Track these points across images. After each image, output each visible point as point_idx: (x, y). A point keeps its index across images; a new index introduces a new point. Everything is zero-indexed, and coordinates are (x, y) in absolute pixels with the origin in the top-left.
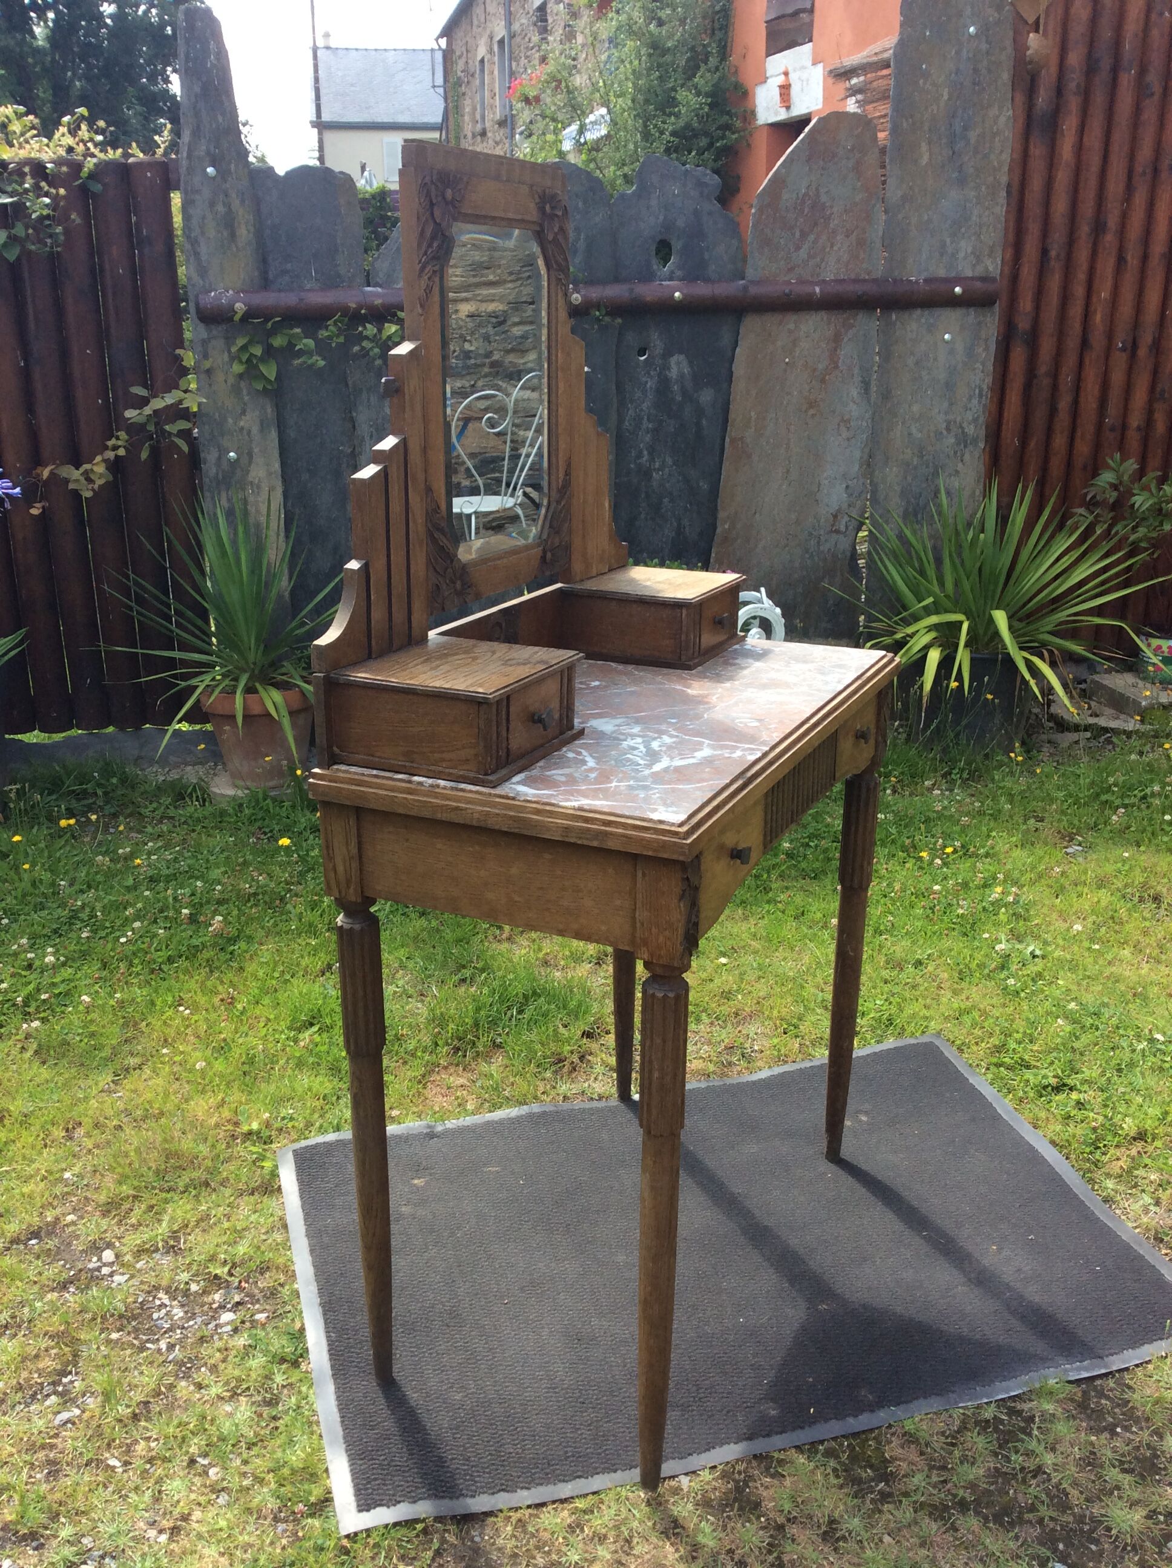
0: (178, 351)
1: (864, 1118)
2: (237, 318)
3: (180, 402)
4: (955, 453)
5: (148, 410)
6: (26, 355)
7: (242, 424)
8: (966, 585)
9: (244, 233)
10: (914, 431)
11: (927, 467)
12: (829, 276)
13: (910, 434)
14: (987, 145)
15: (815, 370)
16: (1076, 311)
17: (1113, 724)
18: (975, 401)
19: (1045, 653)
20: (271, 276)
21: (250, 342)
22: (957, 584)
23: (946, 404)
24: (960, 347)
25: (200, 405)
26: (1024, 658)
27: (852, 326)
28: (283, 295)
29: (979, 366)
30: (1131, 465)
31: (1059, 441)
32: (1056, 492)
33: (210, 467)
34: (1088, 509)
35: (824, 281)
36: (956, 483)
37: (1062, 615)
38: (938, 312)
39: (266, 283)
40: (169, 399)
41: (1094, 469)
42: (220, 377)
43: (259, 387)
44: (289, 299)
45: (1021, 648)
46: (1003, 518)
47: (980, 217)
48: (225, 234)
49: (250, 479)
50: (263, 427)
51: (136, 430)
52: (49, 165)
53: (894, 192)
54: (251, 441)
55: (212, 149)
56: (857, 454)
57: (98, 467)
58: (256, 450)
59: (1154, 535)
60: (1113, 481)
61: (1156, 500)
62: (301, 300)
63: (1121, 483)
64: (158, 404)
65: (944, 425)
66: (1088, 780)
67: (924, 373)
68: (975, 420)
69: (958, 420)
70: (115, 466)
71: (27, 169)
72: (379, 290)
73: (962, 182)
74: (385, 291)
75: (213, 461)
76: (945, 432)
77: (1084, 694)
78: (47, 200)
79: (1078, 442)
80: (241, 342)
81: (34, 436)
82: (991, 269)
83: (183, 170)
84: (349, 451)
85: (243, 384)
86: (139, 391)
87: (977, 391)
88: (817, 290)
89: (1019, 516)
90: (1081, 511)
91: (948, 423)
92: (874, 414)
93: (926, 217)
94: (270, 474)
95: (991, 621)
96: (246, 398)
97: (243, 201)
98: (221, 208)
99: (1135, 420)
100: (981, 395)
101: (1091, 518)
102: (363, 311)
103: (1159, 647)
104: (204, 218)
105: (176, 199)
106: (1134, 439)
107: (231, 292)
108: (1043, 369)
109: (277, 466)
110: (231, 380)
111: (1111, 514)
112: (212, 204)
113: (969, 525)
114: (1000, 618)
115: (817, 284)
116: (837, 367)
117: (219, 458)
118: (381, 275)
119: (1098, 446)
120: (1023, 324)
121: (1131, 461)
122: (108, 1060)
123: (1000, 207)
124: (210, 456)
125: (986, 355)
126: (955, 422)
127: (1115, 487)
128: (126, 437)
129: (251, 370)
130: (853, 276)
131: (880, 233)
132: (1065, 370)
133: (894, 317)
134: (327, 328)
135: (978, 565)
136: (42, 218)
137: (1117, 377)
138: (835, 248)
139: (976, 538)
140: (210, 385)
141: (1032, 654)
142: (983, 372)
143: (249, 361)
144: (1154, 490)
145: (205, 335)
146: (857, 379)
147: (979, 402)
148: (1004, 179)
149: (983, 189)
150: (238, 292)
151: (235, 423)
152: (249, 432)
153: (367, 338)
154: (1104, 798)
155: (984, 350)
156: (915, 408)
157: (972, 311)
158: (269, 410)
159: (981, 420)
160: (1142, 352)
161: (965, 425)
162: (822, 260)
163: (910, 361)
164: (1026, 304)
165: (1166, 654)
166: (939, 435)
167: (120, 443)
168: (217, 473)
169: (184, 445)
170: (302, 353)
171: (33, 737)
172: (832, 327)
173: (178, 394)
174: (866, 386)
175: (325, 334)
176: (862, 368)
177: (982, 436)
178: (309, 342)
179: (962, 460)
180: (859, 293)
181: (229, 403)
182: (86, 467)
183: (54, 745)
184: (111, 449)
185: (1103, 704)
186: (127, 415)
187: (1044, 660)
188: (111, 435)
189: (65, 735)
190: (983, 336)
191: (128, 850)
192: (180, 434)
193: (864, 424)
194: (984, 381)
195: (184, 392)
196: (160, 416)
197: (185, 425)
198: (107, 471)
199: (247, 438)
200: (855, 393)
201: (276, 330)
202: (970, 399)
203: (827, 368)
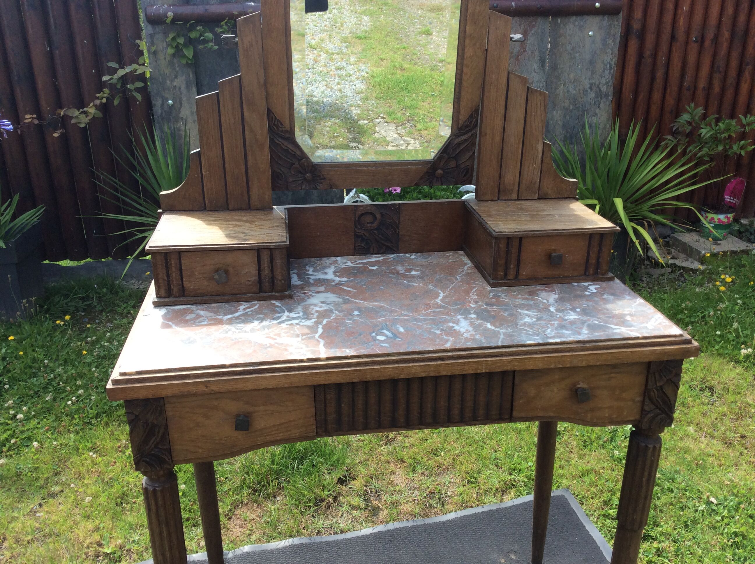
0: (137, 41)
1: (513, 557)
2: (168, 21)
3: (136, 71)
4: (595, 103)
5: (116, 77)
6: (50, 43)
7: (175, 84)
8: (599, 183)
10: (571, 89)
11: (579, 111)
13: (568, 91)
15: (512, 52)
16: (668, 18)
17: (685, 264)
18: (607, 72)
19: (646, 223)
21: (178, 35)
22: (593, 180)
23: (590, 73)
24: (598, 39)
25: (150, 72)
26: (632, 227)
27: (534, 26)
28: (196, 7)
29: (609, 51)
30: (700, 111)
31: (657, 96)
32: (654, 127)
33: (157, 110)
34: (673, 136)
36: (594, 120)
37: (656, 200)
38: (586, 17)
39: (187, 1)
40: (128, 70)
41: (677, 114)
42: (161, 56)
43: (184, 62)
44: (198, 10)
45: (631, 220)
46: (622, 142)
49: (181, 115)
50: (188, 85)
51: (112, 87)
54: (181, 94)
57: (91, 110)
58: (184, 99)
59: (713, 153)
60: (689, 120)
61: (714, 132)
62: (206, 10)
63: (694, 120)
64: (121, 72)
65: (589, 86)
66: (669, 305)
67: (577, 55)
68: (607, 83)
69: (597, 83)
70: (104, 108)
72: (253, 4)
74: (256, 4)
75: (159, 105)
76: (589, 91)
77: (667, 244)
79: (667, 96)
80: (171, 36)
81: (57, 91)
85: (175, 61)
86: (113, 65)
87: (608, 66)
88: (513, 4)
89: (631, 142)
90: (670, 137)
91: (591, 84)
92: (547, 79)
94: (192, 113)
95: (613, 204)
96: (177, 69)
99: (702, 84)
100: (610, 68)
101: (675, 142)
103: (713, 219)
106: (700, 94)
107: (166, 6)
108: (647, 53)
110: (168, 58)
111: (687, 140)
113: (603, 145)
114: (619, 203)
116: (525, 51)
117: (163, 104)
119: (679, 99)
120: (636, 26)
121: (701, 108)
122: (42, 487)
124: (157, 103)
125: (614, 44)
126: (595, 84)
127: (689, 123)
128: (108, 92)
129: (178, 52)
132: (660, 54)
133: (559, 21)
134: (221, 27)
135: (607, 170)
137: (692, 58)
139: (606, 153)
140: (156, 61)
141: (637, 224)
142: (612, 55)
143: (177, 47)
144: (713, 125)
145: (152, 32)
146: (537, 58)
147: (610, 73)
150: (170, 6)
151: (171, 83)
152: (180, 88)
154: (679, 316)
155: (613, 41)
156: (572, 76)
157: (606, 17)
158: (191, 76)
159: (610, 83)
160: (707, 43)
161: (601, 86)
163: (569, 47)
164: (638, 14)
165: (717, 223)
166: (585, 91)
167: (105, 95)
168: (162, 113)
169: (139, 97)
170: (205, 41)
171: (65, 263)
172: (522, 27)
173: (134, 66)
174: (542, 62)
175: (219, 30)
176: (540, 51)
177: (611, 93)
178: (210, 35)
179: (599, 107)
180: (538, 6)
181: (167, 71)
182: (85, 109)
183: (77, 268)
184: (98, 98)
185: (679, 251)
186: (104, 79)
187: (644, 229)
188: (100, 90)
189: (83, 262)
190: (613, 33)
191: (94, 338)
192: (138, 90)
193: (541, 85)
194: (612, 60)
195: (140, 65)
196: (124, 79)
197: (141, 85)
198: (97, 112)
199: (179, 93)
200: (535, 66)
201: (192, 28)
202: (604, 71)
203: (519, 50)
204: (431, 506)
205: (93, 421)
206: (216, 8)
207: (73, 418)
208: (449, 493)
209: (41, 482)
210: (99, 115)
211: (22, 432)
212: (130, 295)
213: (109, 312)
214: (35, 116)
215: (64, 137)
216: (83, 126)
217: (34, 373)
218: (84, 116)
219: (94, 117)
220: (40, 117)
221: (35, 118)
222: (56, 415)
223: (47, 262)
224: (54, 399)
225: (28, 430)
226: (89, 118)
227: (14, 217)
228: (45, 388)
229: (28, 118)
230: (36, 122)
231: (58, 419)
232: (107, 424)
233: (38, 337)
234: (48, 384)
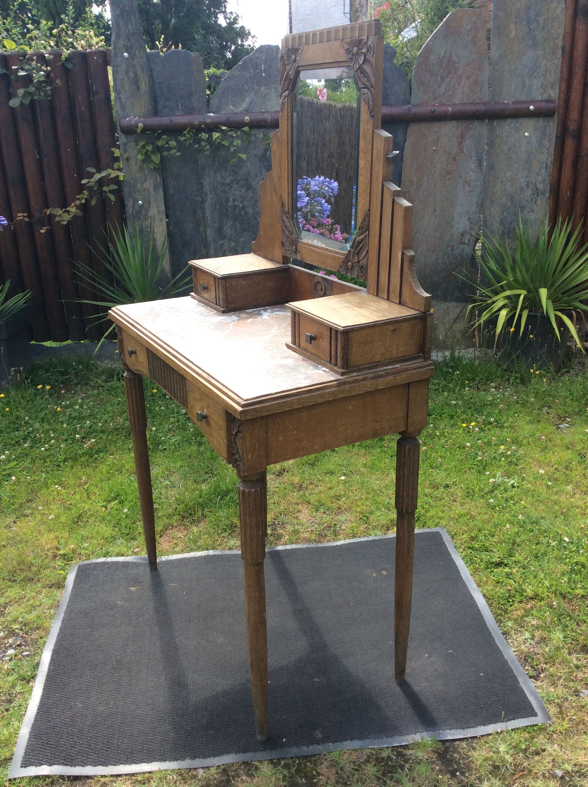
0: (113, 149)
1: (384, 573)
2: (139, 130)
3: (110, 175)
4: (532, 199)
5: (93, 180)
6: (39, 153)
7: (145, 186)
8: (526, 275)
9: (144, 86)
10: (508, 187)
11: (516, 207)
12: (457, 101)
13: (505, 189)
14: (550, 24)
15: (450, 154)
18: (543, 171)
19: (574, 314)
20: (159, 109)
21: (148, 143)
23: (526, 172)
24: (534, 140)
25: (124, 176)
26: (555, 314)
27: (471, 129)
28: (163, 118)
29: (545, 150)
32: (581, 222)
33: (129, 209)
35: (454, 105)
36: (532, 216)
38: (521, 120)
39: (156, 113)
40: (104, 174)
42: (133, 162)
43: (152, 166)
44: (164, 120)
47: (546, 66)
48: (134, 87)
49: (149, 214)
50: (156, 188)
51: (90, 189)
52: (46, 55)
53: (495, 53)
54: (150, 195)
55: (126, 44)
56: (475, 200)
58: (152, 200)
62: (172, 121)
64: (97, 176)
65: (526, 184)
67: (513, 155)
68: (543, 181)
69: (533, 181)
70: (84, 208)
71: (35, 58)
72: (212, 114)
73: (535, 46)
74: (215, 115)
75: (131, 205)
76: (526, 188)
78: (42, 73)
80: (141, 143)
81: (45, 193)
82: (552, 95)
83: (112, 55)
84: (201, 200)
85: (145, 166)
86: (92, 170)
87: (544, 165)
88: (450, 109)
91: (528, 183)
92: (485, 177)
93: (513, 67)
94: (159, 212)
95: (538, 294)
96: (146, 173)
97: (143, 71)
98: (131, 74)
100: (546, 167)
102: (203, 126)
104: (123, 79)
105: (110, 69)
107: (137, 118)
108: (584, 152)
109: (163, 208)
110: (139, 163)
112: (127, 72)
114: (543, 293)
115: (450, 106)
116: (462, 152)
117: (134, 205)
118: (214, 107)
120: (572, 126)
122: (17, 510)
123: (558, 60)
124: (129, 203)
125: (550, 144)
126: (531, 182)
128: (87, 194)
129: (147, 158)
130: (471, 101)
131: (487, 77)
133: (495, 123)
134: (184, 135)
136: (40, 83)
138: (461, 86)
140: (128, 166)
141: (562, 314)
142: (548, 154)
143: (146, 153)
145: (125, 141)
146: (474, 159)
147: (546, 171)
148: (560, 43)
149: (548, 49)
150: (141, 118)
151: (141, 186)
152: (149, 190)
153: (203, 140)
155: (548, 142)
156: (508, 175)
157: (541, 120)
158: (158, 179)
159: (547, 181)
161: (537, 184)
162: (454, 92)
163: (505, 148)
164: (574, 115)
166: (522, 189)
167: (85, 196)
168: (133, 212)
169: (112, 198)
170: (169, 149)
171: (49, 344)
172: (460, 130)
173: (110, 171)
174: (480, 163)
175: (182, 139)
176: (477, 153)
177: (548, 190)
178: (173, 143)
179: (536, 204)
180: (475, 110)
181: (138, 175)
182: (68, 209)
183: (59, 348)
184: (79, 199)
186: (84, 182)
188: (80, 192)
189: (64, 343)
190: (548, 134)
191: (68, 402)
192: (111, 192)
193: (479, 183)
194: (548, 159)
195: (114, 170)
196: (101, 182)
197: (115, 187)
198: (78, 211)
199: (147, 194)
200: (473, 166)
201: (159, 137)
202: (541, 168)
203: (457, 152)
204: (326, 536)
205: (61, 464)
206: (180, 119)
207: (45, 461)
208: (343, 528)
209: (16, 506)
210: (79, 213)
211: (5, 470)
212: (103, 372)
213: (83, 385)
214: (26, 214)
215: (50, 233)
216: (65, 223)
217: (17, 428)
218: (67, 214)
219: (75, 215)
220: (30, 216)
221: (25, 216)
222: (32, 459)
223: (33, 342)
224: (31, 447)
225: (9, 469)
226: (70, 216)
227: (6, 299)
228: (25, 439)
229: (20, 216)
230: (27, 220)
231: (33, 461)
232: (72, 467)
233: (22, 401)
234: (27, 436)
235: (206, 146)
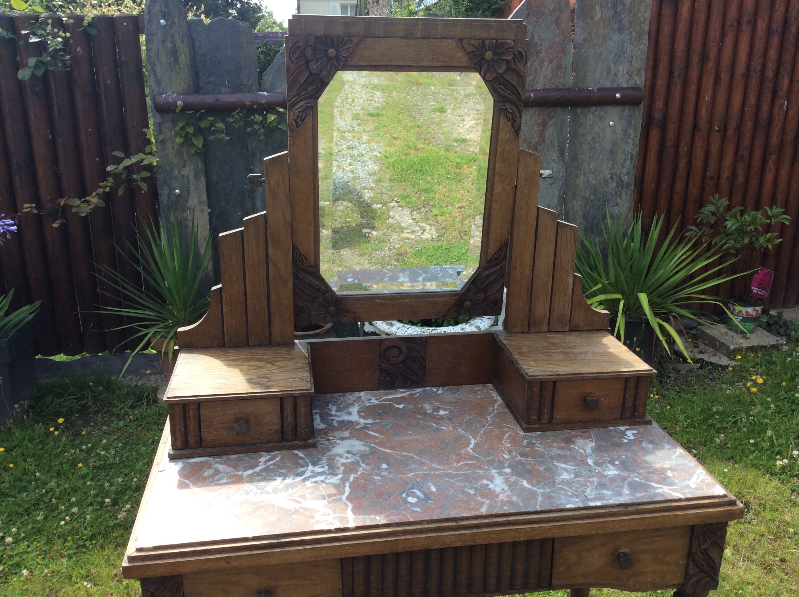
0: (144, 130)
2: (178, 110)
3: (142, 161)
4: (616, 193)
5: (121, 167)
6: (53, 131)
7: (183, 173)
8: (622, 277)
9: (184, 58)
10: (591, 180)
11: (599, 201)
12: (539, 87)
13: (588, 181)
14: (637, 8)
15: (531, 143)
16: (690, 108)
17: (713, 360)
18: (628, 162)
19: (671, 318)
20: (201, 85)
21: (188, 124)
22: (617, 275)
23: (610, 163)
24: (619, 130)
25: (157, 161)
26: (658, 323)
27: (553, 117)
28: (206, 96)
29: (630, 141)
30: (725, 201)
31: (679, 186)
32: (678, 220)
33: (164, 198)
34: (697, 227)
35: (536, 90)
36: (616, 210)
37: (683, 294)
38: (606, 108)
39: (197, 89)
40: (134, 159)
41: (701, 205)
42: (169, 145)
43: (193, 151)
44: (210, 99)
45: (656, 315)
46: (646, 232)
47: (632, 51)
48: (172, 59)
49: (188, 205)
50: (196, 176)
51: (116, 176)
52: (64, 19)
53: (579, 36)
54: (189, 183)
55: (163, 9)
56: (557, 193)
57: (94, 200)
58: (192, 188)
59: (739, 246)
60: (713, 210)
61: (740, 224)
62: (217, 100)
63: (718, 211)
64: (127, 162)
65: (610, 176)
66: (699, 409)
67: (597, 145)
68: (628, 173)
69: (618, 173)
70: (107, 197)
71: (50, 21)
72: (266, 93)
73: (621, 30)
74: (270, 94)
75: (166, 195)
76: (610, 181)
77: (695, 337)
78: (60, 40)
79: (691, 185)
80: (180, 125)
81: (58, 178)
82: (638, 83)
83: (146, 22)
85: (184, 150)
86: (119, 154)
87: (629, 156)
88: (532, 95)
89: (655, 233)
90: (694, 228)
91: (612, 174)
92: (567, 169)
93: (599, 51)
94: (200, 202)
95: (637, 299)
96: (186, 157)
97: (183, 40)
98: (169, 45)
99: (726, 174)
100: (632, 158)
101: (700, 233)
102: (255, 107)
103: (740, 311)
104: (158, 50)
105: (143, 38)
106: (724, 184)
107: (175, 95)
108: (670, 143)
109: (204, 197)
110: (177, 147)
111: (712, 231)
112: (163, 42)
113: (625, 235)
114: (643, 298)
115: (532, 91)
116: (544, 141)
117: (169, 194)
118: (267, 85)
119: (702, 189)
120: (658, 116)
121: (725, 199)
123: (644, 45)
124: (164, 192)
125: (635, 134)
126: (616, 174)
127: (713, 213)
128: (113, 181)
129: (187, 141)
130: (553, 87)
131: (571, 61)
132: (682, 143)
133: (579, 111)
134: (233, 117)
135: (630, 264)
136: (56, 51)
137: (715, 148)
138: (543, 70)
139: (628, 245)
140: (163, 150)
141: (664, 320)
142: (633, 144)
143: (186, 136)
144: (738, 216)
145: (160, 120)
146: (556, 148)
147: (631, 162)
148: (647, 28)
149: (634, 34)
150: (180, 95)
151: (179, 172)
152: (188, 178)
153: (256, 123)
154: (710, 422)
155: (634, 131)
156: (592, 166)
157: (627, 108)
158: (200, 165)
159: (632, 173)
160: (730, 133)
161: (622, 176)
162: (536, 77)
163: (589, 138)
164: (659, 104)
165: (745, 316)
166: (606, 182)
167: (109, 184)
168: (168, 202)
169: (144, 187)
170: (216, 132)
171: (60, 358)
172: (541, 117)
173: (141, 156)
174: (562, 152)
175: (231, 120)
176: (559, 142)
177: (633, 182)
178: (221, 125)
179: (620, 197)
180: (558, 97)
181: (175, 160)
182: (87, 198)
183: (72, 362)
184: (101, 187)
185: (706, 344)
186: (109, 168)
187: (671, 325)
188: (104, 179)
189: (78, 357)
190: (633, 123)
191: (90, 445)
192: (143, 179)
193: (561, 175)
194: (634, 150)
195: (146, 154)
196: (129, 169)
197: (146, 174)
198: (100, 201)
199: (186, 182)
200: (555, 156)
201: (202, 117)
202: (625, 160)
203: (538, 141)
205: (88, 543)
206: (228, 98)
207: (66, 540)
210: (102, 204)
211: (11, 557)
212: (128, 394)
213: (105, 413)
214: (34, 205)
215: (64, 227)
216: (83, 215)
217: (24, 487)
218: (86, 205)
219: (96, 206)
220: (38, 207)
221: (34, 208)
222: (47, 536)
223: (39, 356)
224: (46, 518)
225: (17, 555)
226: (90, 207)
227: (7, 314)
228: (36, 505)
229: (27, 207)
230: (35, 211)
231: (49, 541)
232: (102, 547)
233: (30, 445)
234: (39, 500)
235: (260, 129)
